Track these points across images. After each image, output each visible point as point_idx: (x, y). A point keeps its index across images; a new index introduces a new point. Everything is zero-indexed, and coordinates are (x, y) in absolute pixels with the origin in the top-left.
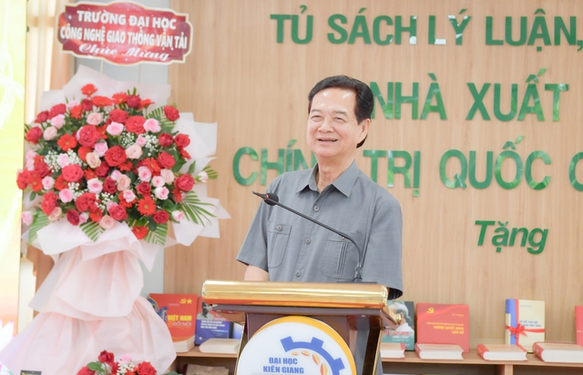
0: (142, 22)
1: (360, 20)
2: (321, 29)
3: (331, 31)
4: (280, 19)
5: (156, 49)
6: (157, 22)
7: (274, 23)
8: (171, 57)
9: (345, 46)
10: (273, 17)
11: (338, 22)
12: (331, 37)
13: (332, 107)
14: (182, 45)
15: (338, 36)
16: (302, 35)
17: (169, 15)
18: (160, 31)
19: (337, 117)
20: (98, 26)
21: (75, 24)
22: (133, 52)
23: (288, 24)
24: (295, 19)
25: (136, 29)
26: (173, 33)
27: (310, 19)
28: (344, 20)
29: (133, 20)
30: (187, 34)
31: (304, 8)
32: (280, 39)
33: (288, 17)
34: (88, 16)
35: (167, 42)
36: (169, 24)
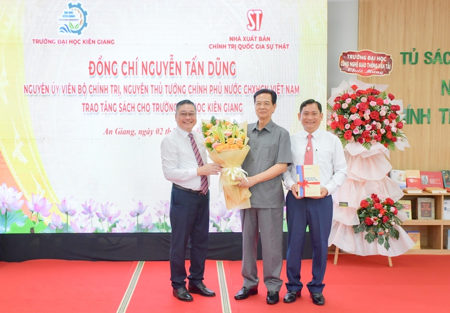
0: (373, 58)
1: (438, 54)
2: (421, 58)
3: (426, 59)
4: (404, 54)
5: (379, 70)
6: (379, 59)
7: (402, 56)
8: (384, 73)
9: (431, 65)
10: (401, 53)
11: (428, 55)
12: (425, 62)
13: (264, 100)
14: (389, 68)
15: (428, 61)
16: (413, 61)
17: (384, 55)
18: (379, 62)
19: (266, 104)
20: (355, 61)
21: (346, 60)
22: (369, 71)
23: (407, 56)
24: (411, 54)
25: (370, 62)
26: (385, 63)
27: (417, 54)
28: (431, 54)
29: (369, 58)
30: (391, 63)
31: (414, 49)
32: (404, 63)
33: (408, 53)
34: (351, 57)
35: (381, 66)
36: (383, 59)
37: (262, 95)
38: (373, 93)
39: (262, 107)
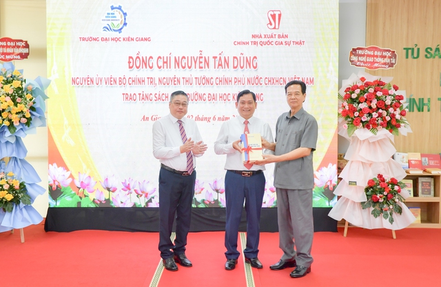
0: (379, 54)
1: (437, 49)
2: (422, 53)
3: (426, 54)
4: (407, 49)
5: (385, 64)
6: (384, 54)
7: (405, 51)
8: (389, 66)
9: (431, 59)
10: (404, 49)
11: (429, 50)
12: (426, 56)
13: (295, 91)
14: (393, 62)
15: (429, 56)
16: (415, 55)
17: (389, 51)
18: (385, 57)
19: (297, 94)
20: (363, 55)
21: (355, 55)
22: (376, 65)
23: (410, 51)
24: (413, 49)
25: (377, 56)
26: (390, 58)
27: (418, 49)
28: (431, 49)
29: (376, 53)
30: (395, 58)
31: (416, 45)
32: (407, 57)
33: (410, 49)
34: (360, 52)
35: (387, 60)
36: (389, 54)
37: (292, 86)
38: (379, 84)
39: (293, 97)
